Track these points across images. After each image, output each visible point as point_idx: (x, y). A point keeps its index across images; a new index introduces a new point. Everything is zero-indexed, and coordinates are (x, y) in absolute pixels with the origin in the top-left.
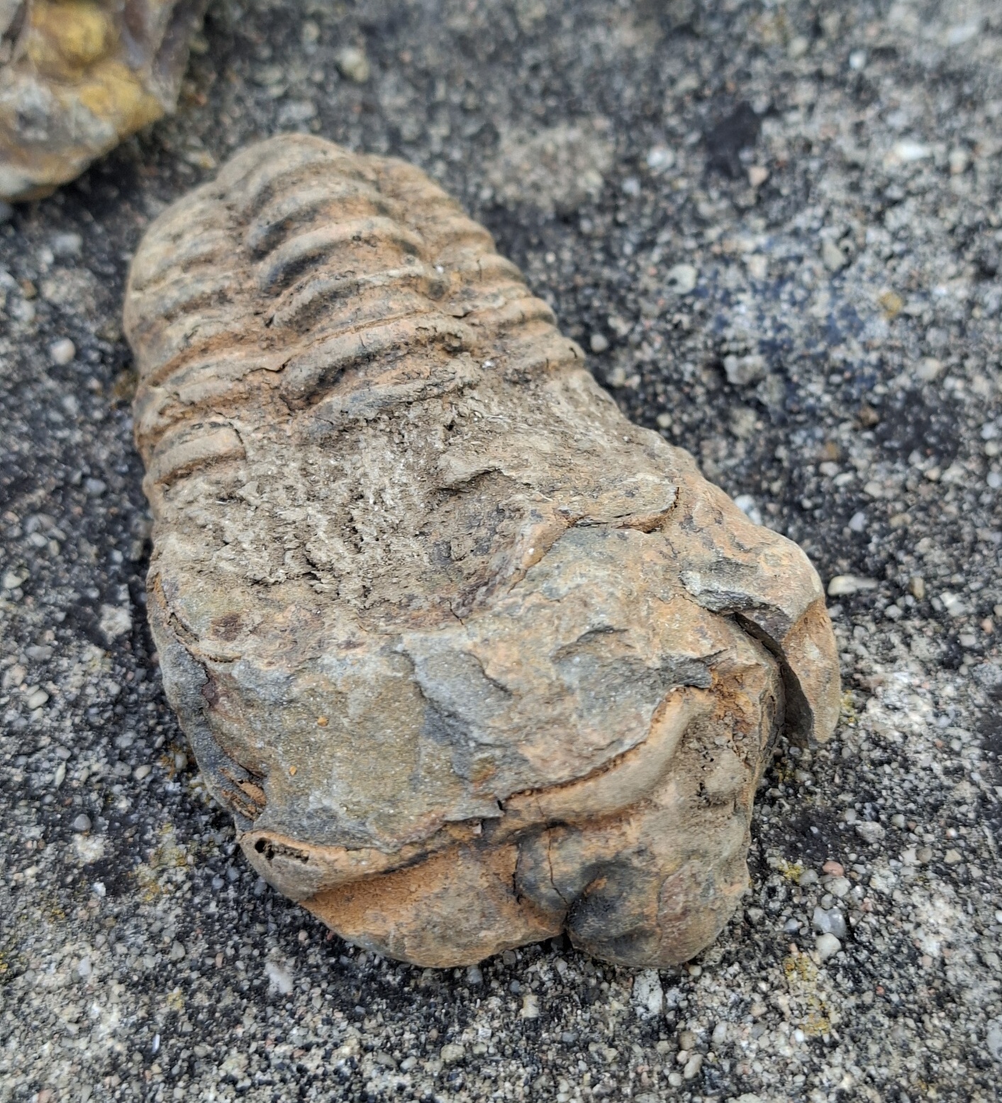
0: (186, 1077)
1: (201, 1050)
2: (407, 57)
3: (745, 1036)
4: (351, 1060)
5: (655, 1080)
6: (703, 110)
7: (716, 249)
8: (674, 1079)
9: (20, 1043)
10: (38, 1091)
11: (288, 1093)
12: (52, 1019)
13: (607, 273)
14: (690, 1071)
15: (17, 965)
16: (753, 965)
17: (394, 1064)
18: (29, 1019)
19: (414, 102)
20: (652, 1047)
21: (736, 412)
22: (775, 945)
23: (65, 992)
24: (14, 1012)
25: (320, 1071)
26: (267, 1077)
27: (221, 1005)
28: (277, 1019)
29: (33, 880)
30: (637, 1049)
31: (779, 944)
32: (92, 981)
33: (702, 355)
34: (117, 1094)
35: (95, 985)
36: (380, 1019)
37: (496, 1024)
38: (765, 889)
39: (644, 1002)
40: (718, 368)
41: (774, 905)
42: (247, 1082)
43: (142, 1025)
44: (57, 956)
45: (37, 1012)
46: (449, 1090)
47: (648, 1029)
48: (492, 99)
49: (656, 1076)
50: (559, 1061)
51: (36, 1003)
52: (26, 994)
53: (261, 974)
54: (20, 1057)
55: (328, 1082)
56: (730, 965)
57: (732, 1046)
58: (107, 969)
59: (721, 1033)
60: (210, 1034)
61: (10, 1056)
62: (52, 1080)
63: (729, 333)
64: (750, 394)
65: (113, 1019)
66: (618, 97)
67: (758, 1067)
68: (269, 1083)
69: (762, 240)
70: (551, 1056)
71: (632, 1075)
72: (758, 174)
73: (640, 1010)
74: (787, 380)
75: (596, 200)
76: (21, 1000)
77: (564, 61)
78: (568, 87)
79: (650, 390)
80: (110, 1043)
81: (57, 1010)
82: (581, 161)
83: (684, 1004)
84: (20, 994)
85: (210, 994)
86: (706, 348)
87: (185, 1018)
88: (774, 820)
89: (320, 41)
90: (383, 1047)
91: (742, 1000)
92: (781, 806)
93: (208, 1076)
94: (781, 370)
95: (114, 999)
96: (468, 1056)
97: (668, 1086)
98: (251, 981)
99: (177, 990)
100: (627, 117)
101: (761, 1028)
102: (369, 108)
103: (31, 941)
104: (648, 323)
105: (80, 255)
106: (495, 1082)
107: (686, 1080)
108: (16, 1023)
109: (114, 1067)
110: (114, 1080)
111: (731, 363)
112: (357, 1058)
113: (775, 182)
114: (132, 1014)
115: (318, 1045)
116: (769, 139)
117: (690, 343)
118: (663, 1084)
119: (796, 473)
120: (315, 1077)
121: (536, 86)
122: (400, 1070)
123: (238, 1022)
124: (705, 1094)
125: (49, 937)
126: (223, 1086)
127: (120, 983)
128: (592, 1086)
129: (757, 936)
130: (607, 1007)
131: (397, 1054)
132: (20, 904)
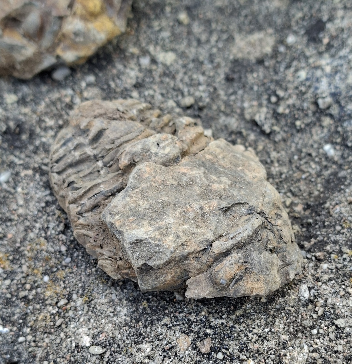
0: (150, 325)
1: (154, 317)
2: (201, 16)
3: (338, 301)
4: (205, 316)
5: (308, 317)
6: (305, 23)
7: (313, 65)
8: (315, 316)
9: (94, 320)
10: (101, 334)
11: (185, 328)
12: (104, 312)
13: (275, 78)
14: (320, 313)
15: (91, 298)
16: (339, 281)
17: (220, 317)
18: (97, 313)
19: (205, 30)
20: (307, 308)
21: (323, 118)
22: (346, 274)
23: (108, 304)
24: (91, 312)
25: (195, 320)
26: (178, 323)
27: (160, 305)
28: (179, 307)
29: (95, 272)
30: (301, 308)
31: (348, 274)
32: (116, 300)
33: (310, 100)
34: (128, 332)
35: (118, 301)
36: (214, 305)
37: (253, 304)
38: (342, 259)
39: (303, 295)
40: (316, 104)
41: (346, 263)
42: (171, 325)
43: (134, 312)
44: (105, 294)
45: (99, 311)
46: (238, 323)
47: (305, 303)
48: (231, 27)
49: (308, 315)
50: (275, 314)
51: (98, 308)
52: (95, 305)
53: (173, 296)
54: (95, 324)
55: (198, 323)
56: (332, 280)
57: (334, 305)
58: (121, 297)
59: (330, 301)
60: (157, 313)
61: (91, 324)
62: (106, 330)
63: (319, 91)
64: (327, 112)
65: (125, 311)
66: (275, 23)
67: (343, 311)
68: (178, 325)
69: (329, 61)
70: (272, 312)
71: (300, 316)
72: (326, 41)
73: (302, 298)
74: (340, 106)
75: (269, 56)
76: (93, 308)
77: (256, 13)
78: (257, 22)
79: (292, 113)
80: (124, 317)
81: (106, 310)
82: (264, 44)
83: (316, 294)
84: (93, 306)
85: (156, 302)
86: (311, 98)
87: (149, 309)
88: (344, 239)
89: (171, 12)
90: (215, 312)
91: (336, 291)
92: (346, 235)
93: (158, 324)
94: (338, 102)
95: (124, 304)
96: (244, 313)
97: (313, 318)
98: (169, 298)
99: (145, 301)
100: (279, 28)
101: (343, 299)
102: (189, 33)
103: (95, 290)
104: (290, 91)
105: (95, 83)
106: (254, 320)
107: (319, 316)
108: (93, 315)
109: (126, 324)
110: (127, 328)
111: (320, 102)
112: (207, 315)
113: (332, 43)
114: (131, 309)
115: (194, 313)
116: (329, 29)
117: (305, 96)
118: (311, 318)
119: (345, 135)
120: (194, 322)
121: (247, 22)
122: (221, 318)
123: (166, 309)
124: (326, 321)
125: (101, 288)
126: (163, 327)
127: (126, 300)
128: (287, 320)
129: (340, 272)
130: (290, 298)
131: (220, 314)
132: (91, 279)
